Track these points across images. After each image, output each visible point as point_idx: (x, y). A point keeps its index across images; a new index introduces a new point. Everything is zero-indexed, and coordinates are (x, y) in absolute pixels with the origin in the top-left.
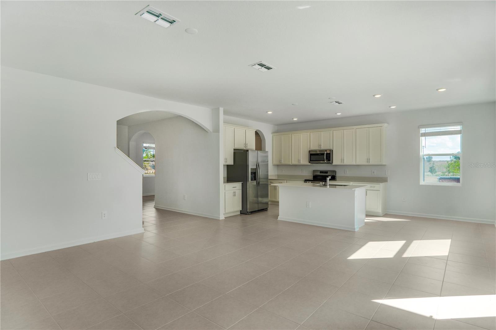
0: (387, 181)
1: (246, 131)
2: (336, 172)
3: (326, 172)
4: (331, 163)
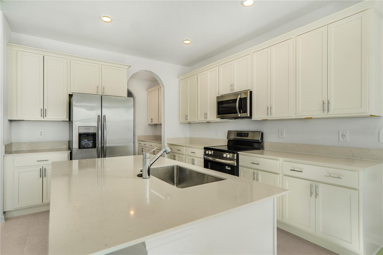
1: (102, 65)
2: (262, 134)
3: (246, 133)
4: (249, 116)
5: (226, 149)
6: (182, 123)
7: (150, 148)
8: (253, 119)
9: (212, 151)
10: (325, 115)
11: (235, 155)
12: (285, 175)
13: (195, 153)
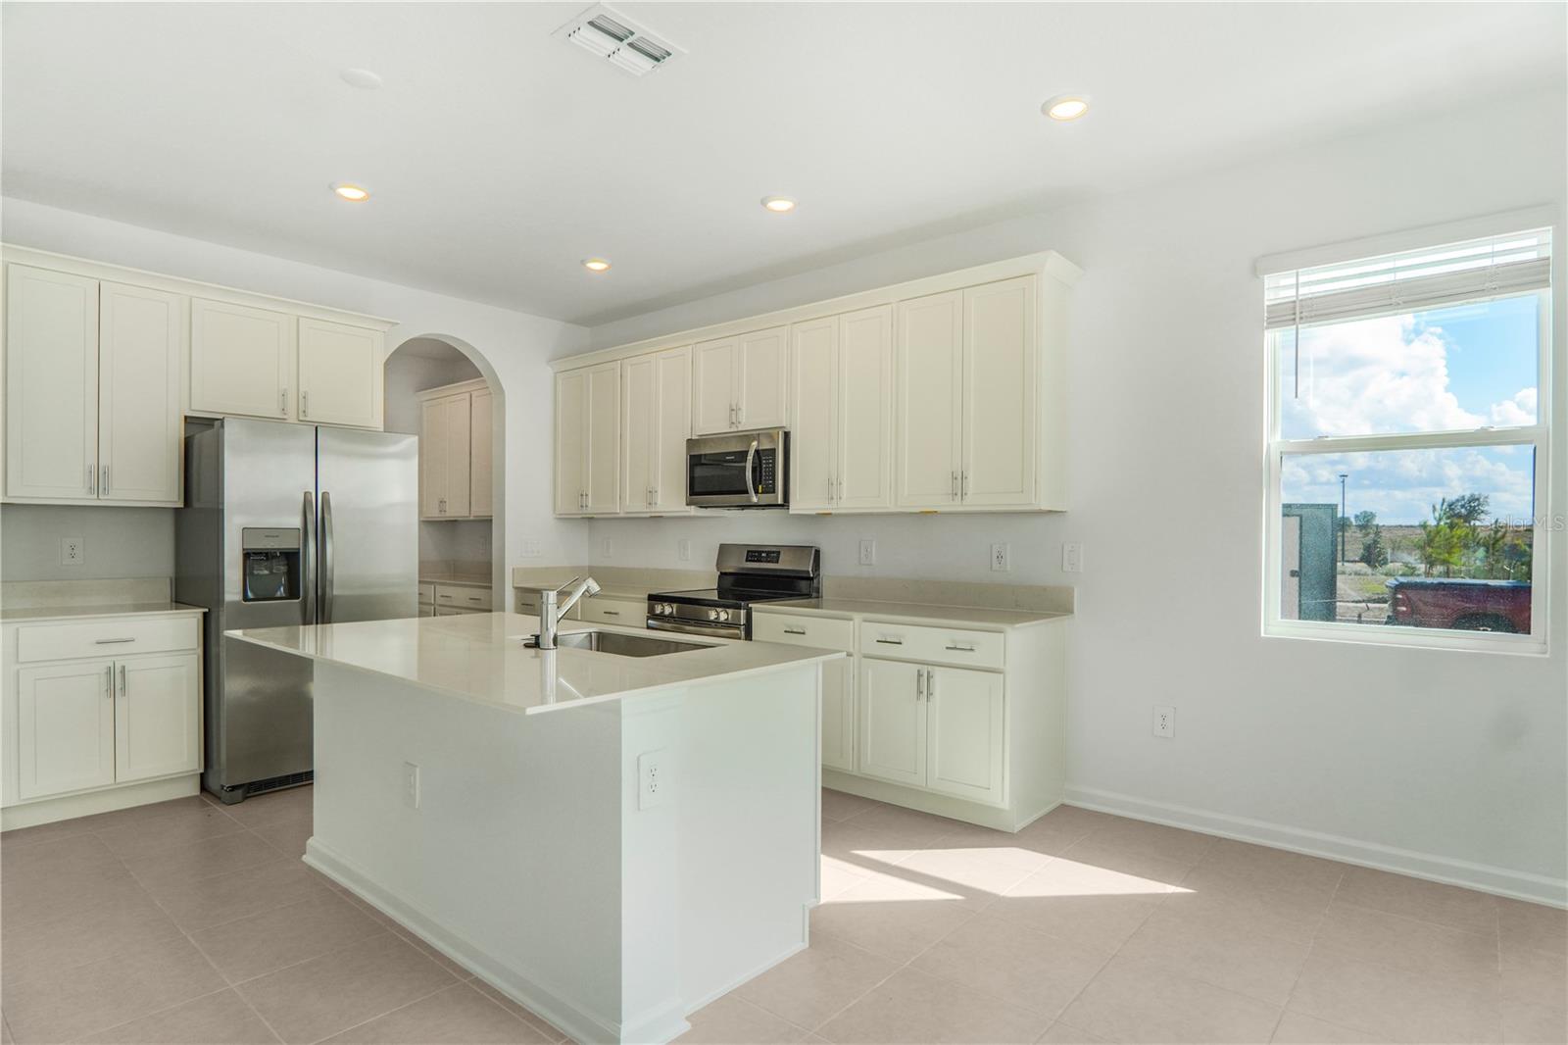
0: (1072, 612)
1: (298, 320)
2: (817, 552)
3: (774, 552)
4: (780, 501)
5: (714, 596)
6: (564, 519)
7: (441, 605)
8: (791, 512)
9: (675, 606)
10: (956, 506)
11: (743, 612)
12: (866, 656)
13: (616, 614)
